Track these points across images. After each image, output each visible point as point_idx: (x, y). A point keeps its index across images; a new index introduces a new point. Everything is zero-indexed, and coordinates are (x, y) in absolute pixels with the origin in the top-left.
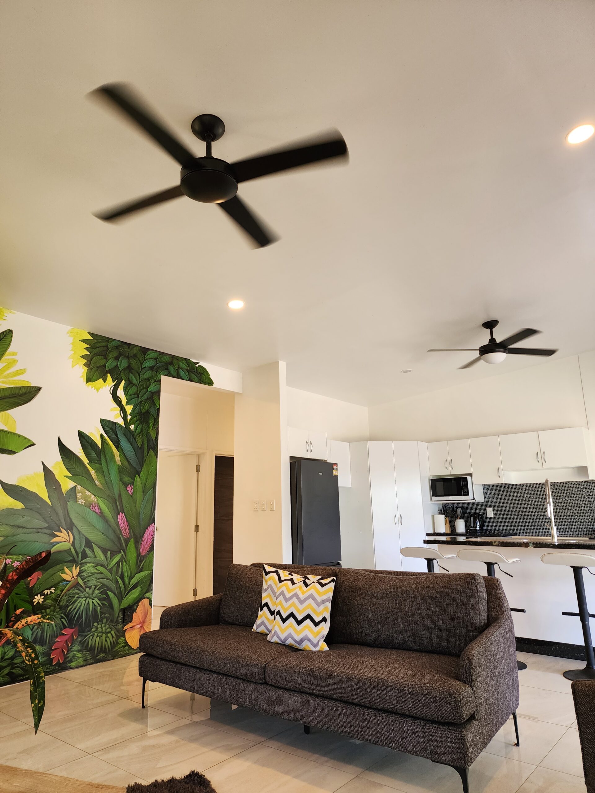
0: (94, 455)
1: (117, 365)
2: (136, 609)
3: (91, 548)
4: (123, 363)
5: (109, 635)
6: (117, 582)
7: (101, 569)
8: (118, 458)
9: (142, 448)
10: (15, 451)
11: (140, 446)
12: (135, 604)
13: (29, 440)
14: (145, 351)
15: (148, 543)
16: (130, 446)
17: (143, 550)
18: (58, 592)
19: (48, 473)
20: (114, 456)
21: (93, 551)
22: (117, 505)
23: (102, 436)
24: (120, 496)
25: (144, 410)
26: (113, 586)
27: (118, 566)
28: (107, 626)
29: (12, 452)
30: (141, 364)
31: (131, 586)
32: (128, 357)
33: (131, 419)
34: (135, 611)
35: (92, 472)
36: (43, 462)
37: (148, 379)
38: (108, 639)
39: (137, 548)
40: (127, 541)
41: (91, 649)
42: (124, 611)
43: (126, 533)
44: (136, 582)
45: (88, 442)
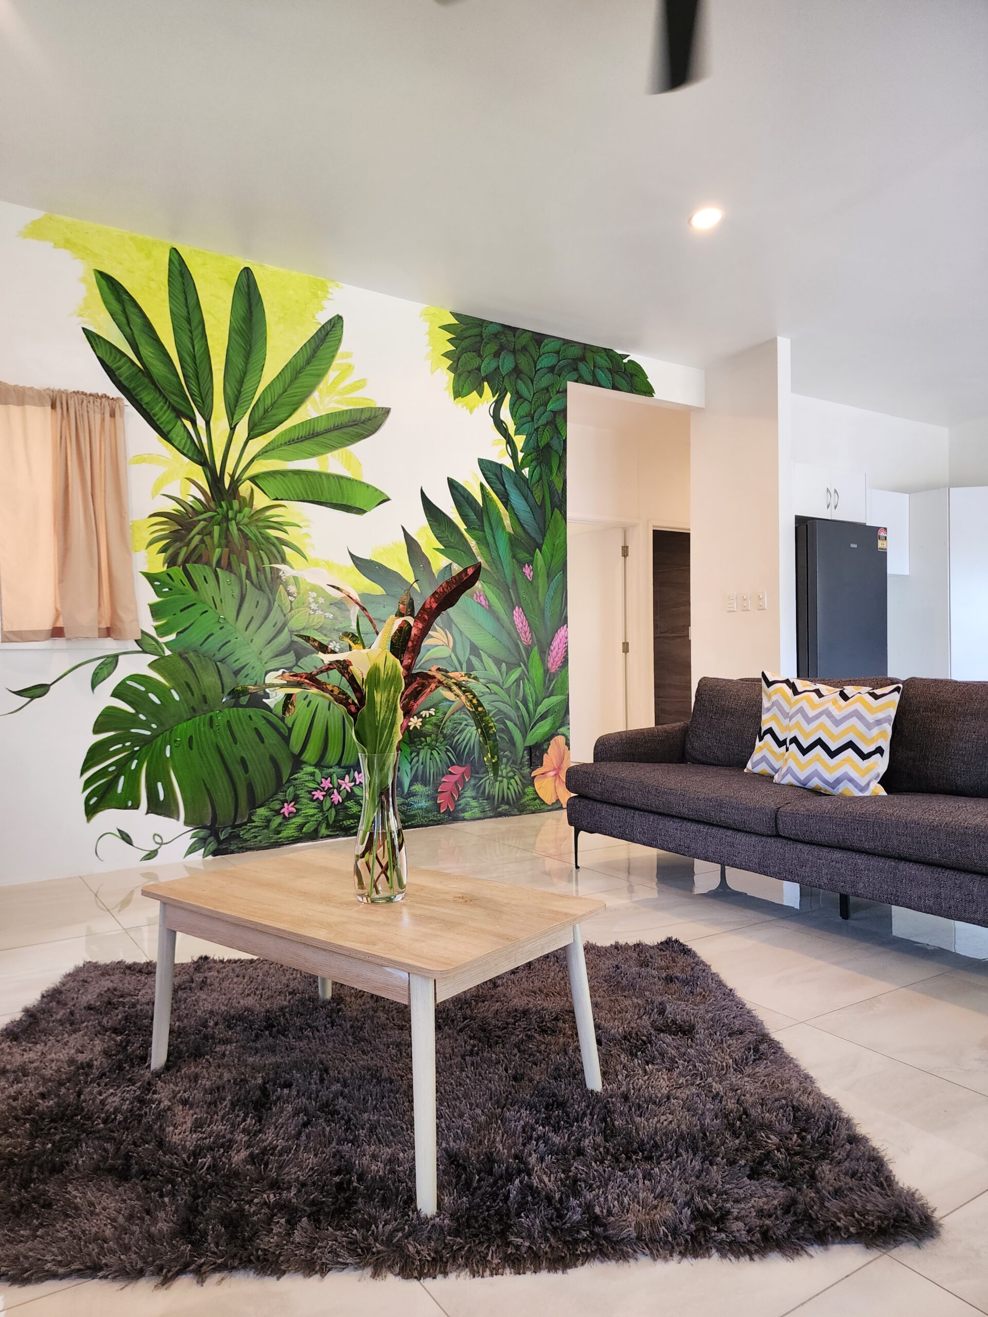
0: (472, 516)
1: (498, 368)
2: (547, 750)
3: (479, 657)
4: (507, 363)
5: (512, 781)
6: (518, 708)
7: (494, 687)
8: (507, 522)
9: (542, 506)
10: (365, 509)
11: (539, 504)
12: (545, 741)
13: (382, 493)
14: (539, 338)
15: (559, 655)
16: (524, 502)
17: (552, 665)
18: (440, 715)
19: (411, 542)
20: (502, 519)
21: (482, 661)
22: (510, 595)
23: (482, 486)
24: (514, 581)
25: (542, 444)
26: (512, 713)
27: (518, 685)
28: (509, 769)
29: (361, 511)
30: (535, 363)
31: (537, 717)
32: (514, 352)
33: (523, 459)
34: (546, 751)
35: (473, 543)
36: (403, 528)
37: (547, 389)
38: (510, 786)
39: (543, 661)
40: (528, 650)
41: (490, 798)
42: (530, 749)
43: (526, 637)
44: (545, 710)
45: (463, 496)
